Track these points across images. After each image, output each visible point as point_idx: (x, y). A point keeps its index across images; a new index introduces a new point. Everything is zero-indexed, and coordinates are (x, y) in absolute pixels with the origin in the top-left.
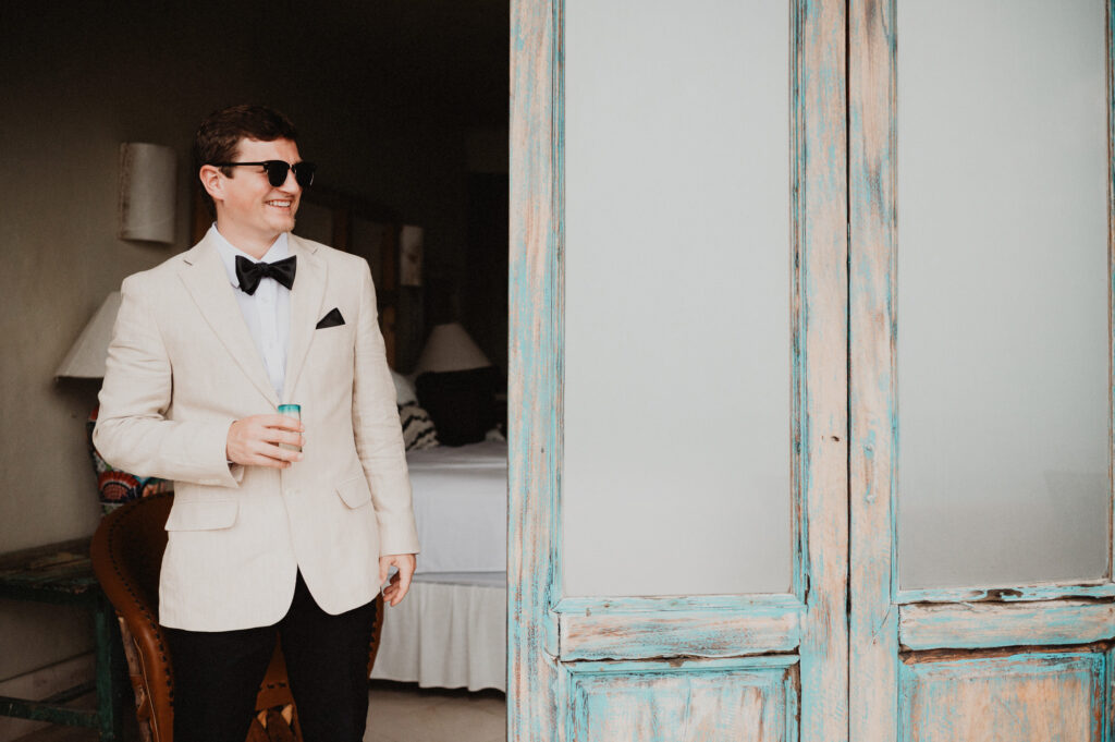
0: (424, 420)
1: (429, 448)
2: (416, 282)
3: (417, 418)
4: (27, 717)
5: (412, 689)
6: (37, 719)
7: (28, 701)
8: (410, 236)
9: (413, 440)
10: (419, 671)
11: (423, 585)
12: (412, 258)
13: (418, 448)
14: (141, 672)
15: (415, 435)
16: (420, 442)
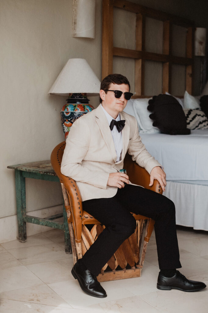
0: (203, 116)
1: (205, 129)
2: (203, 54)
3: (199, 115)
4: (39, 224)
5: (190, 230)
6: (42, 225)
7: (39, 218)
8: (200, 32)
9: (197, 125)
10: (193, 223)
11: (196, 186)
12: (201, 43)
13: (199, 129)
14: (69, 205)
15: (198, 123)
16: (200, 126)
